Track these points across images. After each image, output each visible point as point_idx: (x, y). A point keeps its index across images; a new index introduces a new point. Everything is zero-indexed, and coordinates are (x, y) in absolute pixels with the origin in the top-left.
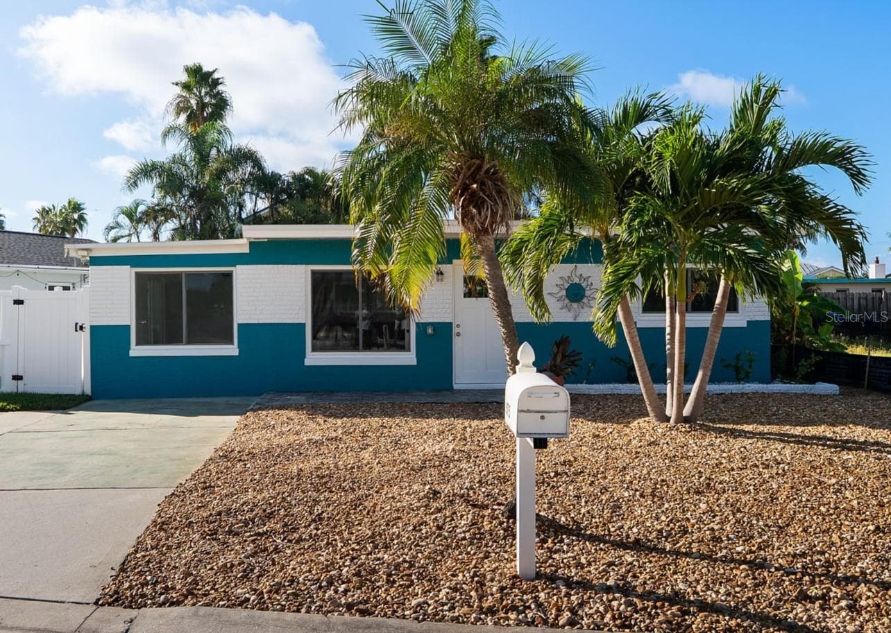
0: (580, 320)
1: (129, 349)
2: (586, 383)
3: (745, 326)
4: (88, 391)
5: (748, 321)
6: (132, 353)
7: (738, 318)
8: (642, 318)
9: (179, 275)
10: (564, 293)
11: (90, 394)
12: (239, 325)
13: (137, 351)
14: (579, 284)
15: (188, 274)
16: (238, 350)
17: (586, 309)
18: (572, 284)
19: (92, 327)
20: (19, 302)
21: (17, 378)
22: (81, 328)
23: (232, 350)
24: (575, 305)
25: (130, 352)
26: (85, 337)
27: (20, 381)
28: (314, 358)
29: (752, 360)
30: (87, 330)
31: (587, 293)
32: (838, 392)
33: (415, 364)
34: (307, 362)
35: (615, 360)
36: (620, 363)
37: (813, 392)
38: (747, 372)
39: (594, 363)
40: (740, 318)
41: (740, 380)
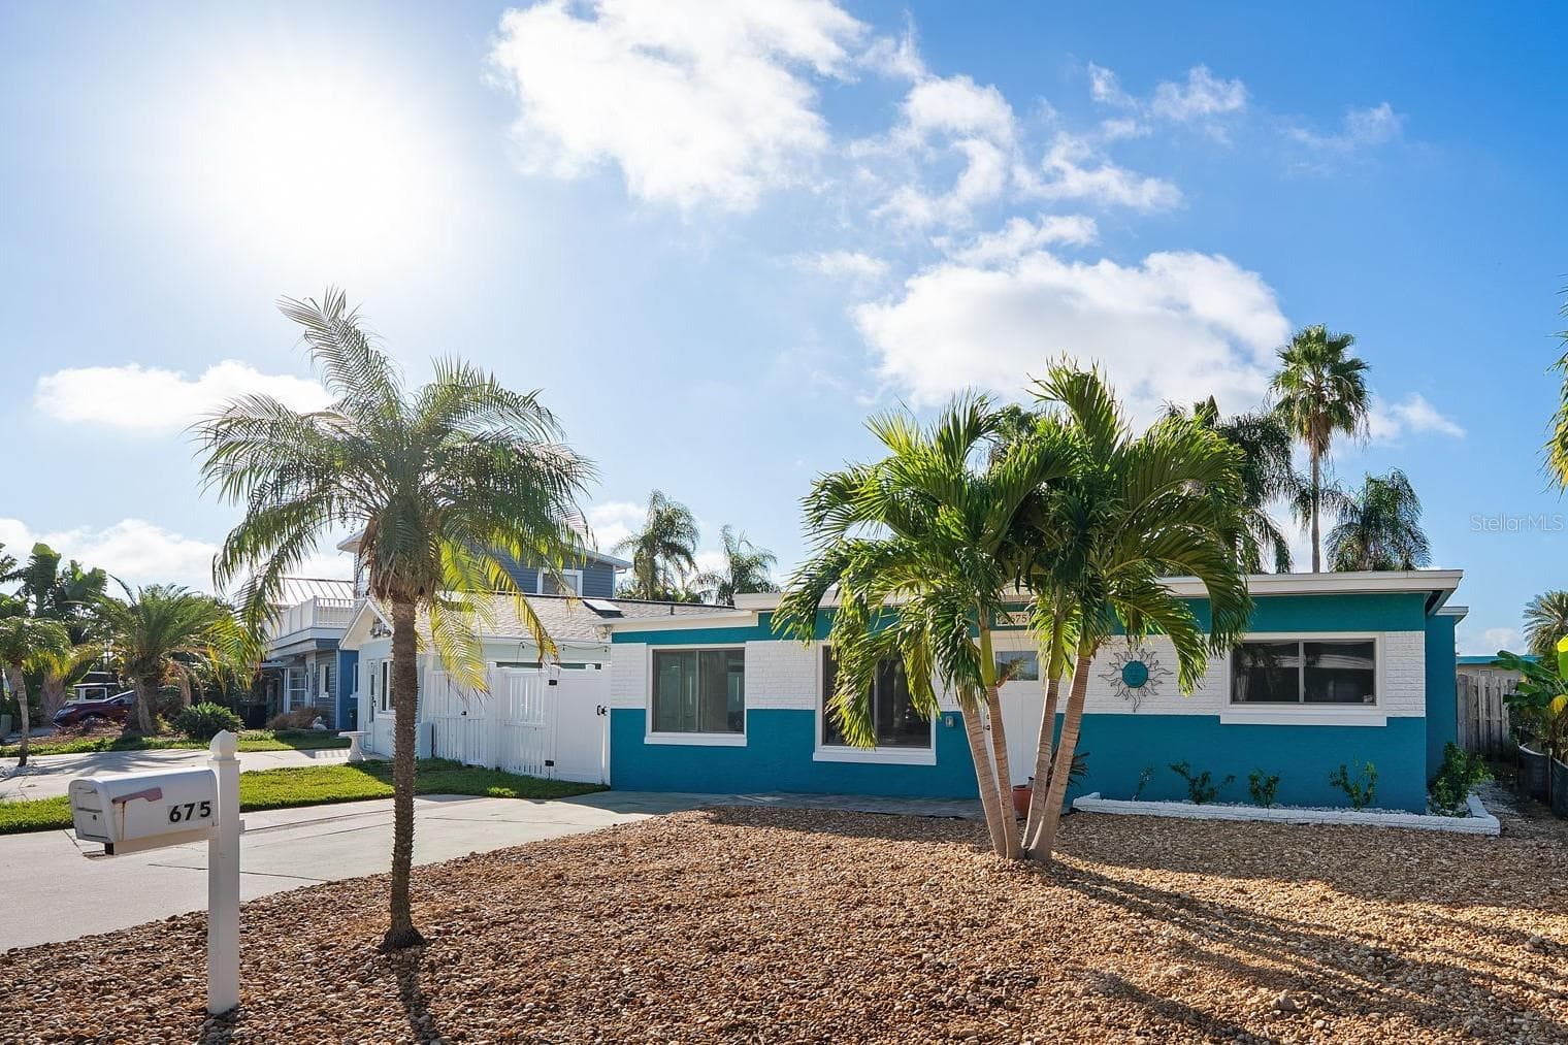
0: (1141, 711)
1: (644, 735)
2: (1136, 800)
3: (1385, 724)
4: (608, 782)
5: (1388, 718)
6: (648, 740)
7: (1373, 713)
8: (1230, 711)
9: (692, 652)
10: (1120, 674)
11: (609, 784)
12: (748, 710)
13: (652, 738)
14: (1140, 663)
15: (702, 652)
16: (746, 740)
17: (1150, 697)
18: (1130, 663)
19: (612, 710)
20: (553, 683)
21: (549, 763)
22: (603, 711)
23: (739, 740)
24: (1134, 691)
25: (646, 739)
26: (606, 720)
27: (551, 767)
28: (823, 753)
29: (1374, 776)
30: (608, 713)
31: (1151, 675)
32: (1498, 832)
33: (935, 764)
34: (816, 757)
35: (1175, 768)
36: (1183, 773)
37: (1454, 829)
38: (1366, 794)
39: (1149, 771)
40: (1380, 713)
41: (1358, 805)
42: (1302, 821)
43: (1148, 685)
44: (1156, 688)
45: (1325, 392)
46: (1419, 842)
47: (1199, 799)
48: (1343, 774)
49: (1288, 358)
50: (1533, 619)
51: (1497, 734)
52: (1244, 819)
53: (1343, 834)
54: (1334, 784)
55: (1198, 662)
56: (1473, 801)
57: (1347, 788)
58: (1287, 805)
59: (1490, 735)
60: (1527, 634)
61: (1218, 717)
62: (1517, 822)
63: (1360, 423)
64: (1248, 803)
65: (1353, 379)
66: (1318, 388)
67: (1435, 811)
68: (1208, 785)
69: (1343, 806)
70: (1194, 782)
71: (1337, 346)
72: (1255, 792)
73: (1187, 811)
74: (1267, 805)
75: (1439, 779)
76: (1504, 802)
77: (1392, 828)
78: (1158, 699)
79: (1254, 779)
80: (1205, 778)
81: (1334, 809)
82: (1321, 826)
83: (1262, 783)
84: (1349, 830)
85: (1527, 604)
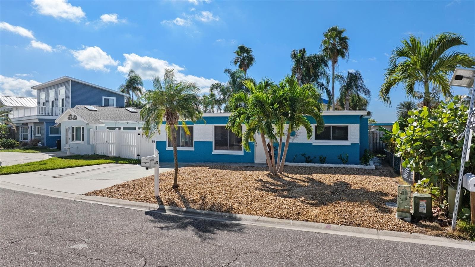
0: (294, 142)
1: (166, 148)
2: (293, 162)
3: (350, 145)
5: (351, 144)
6: (167, 149)
8: (315, 142)
12: (195, 142)
14: (294, 131)
16: (194, 149)
17: (296, 139)
19: (157, 142)
20: (139, 134)
22: (154, 142)
23: (192, 149)
24: (292, 137)
26: (155, 144)
27: (139, 156)
28: (215, 152)
29: (348, 156)
30: (156, 142)
31: (296, 133)
32: (375, 169)
33: (243, 154)
34: (213, 153)
35: (302, 155)
36: (304, 156)
37: (365, 168)
38: (346, 161)
39: (296, 156)
40: (349, 142)
41: (344, 163)
42: (331, 167)
43: (295, 136)
44: (297, 136)
45: (337, 46)
46: (357, 170)
47: (308, 162)
48: (341, 156)
49: (326, 35)
50: (399, 110)
51: (381, 146)
52: (318, 166)
53: (341, 169)
54: (338, 158)
55: (311, 133)
56: (371, 162)
57: (341, 159)
58: (328, 163)
59: (379, 146)
60: (397, 114)
61: (312, 143)
62: (381, 167)
63: (347, 54)
64: (319, 163)
65: (345, 42)
66: (335, 45)
67: (361, 165)
68: (310, 159)
69: (341, 164)
70: (307, 158)
71: (341, 32)
72: (321, 160)
73: (306, 165)
74: (324, 163)
75: (362, 157)
76: (380, 163)
77: (351, 168)
78: (298, 139)
79: (320, 157)
80: (309, 157)
81: (338, 164)
82: (336, 168)
83: (322, 158)
84: (342, 168)
85: (398, 105)
